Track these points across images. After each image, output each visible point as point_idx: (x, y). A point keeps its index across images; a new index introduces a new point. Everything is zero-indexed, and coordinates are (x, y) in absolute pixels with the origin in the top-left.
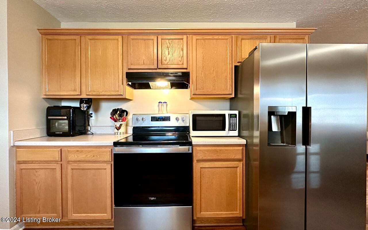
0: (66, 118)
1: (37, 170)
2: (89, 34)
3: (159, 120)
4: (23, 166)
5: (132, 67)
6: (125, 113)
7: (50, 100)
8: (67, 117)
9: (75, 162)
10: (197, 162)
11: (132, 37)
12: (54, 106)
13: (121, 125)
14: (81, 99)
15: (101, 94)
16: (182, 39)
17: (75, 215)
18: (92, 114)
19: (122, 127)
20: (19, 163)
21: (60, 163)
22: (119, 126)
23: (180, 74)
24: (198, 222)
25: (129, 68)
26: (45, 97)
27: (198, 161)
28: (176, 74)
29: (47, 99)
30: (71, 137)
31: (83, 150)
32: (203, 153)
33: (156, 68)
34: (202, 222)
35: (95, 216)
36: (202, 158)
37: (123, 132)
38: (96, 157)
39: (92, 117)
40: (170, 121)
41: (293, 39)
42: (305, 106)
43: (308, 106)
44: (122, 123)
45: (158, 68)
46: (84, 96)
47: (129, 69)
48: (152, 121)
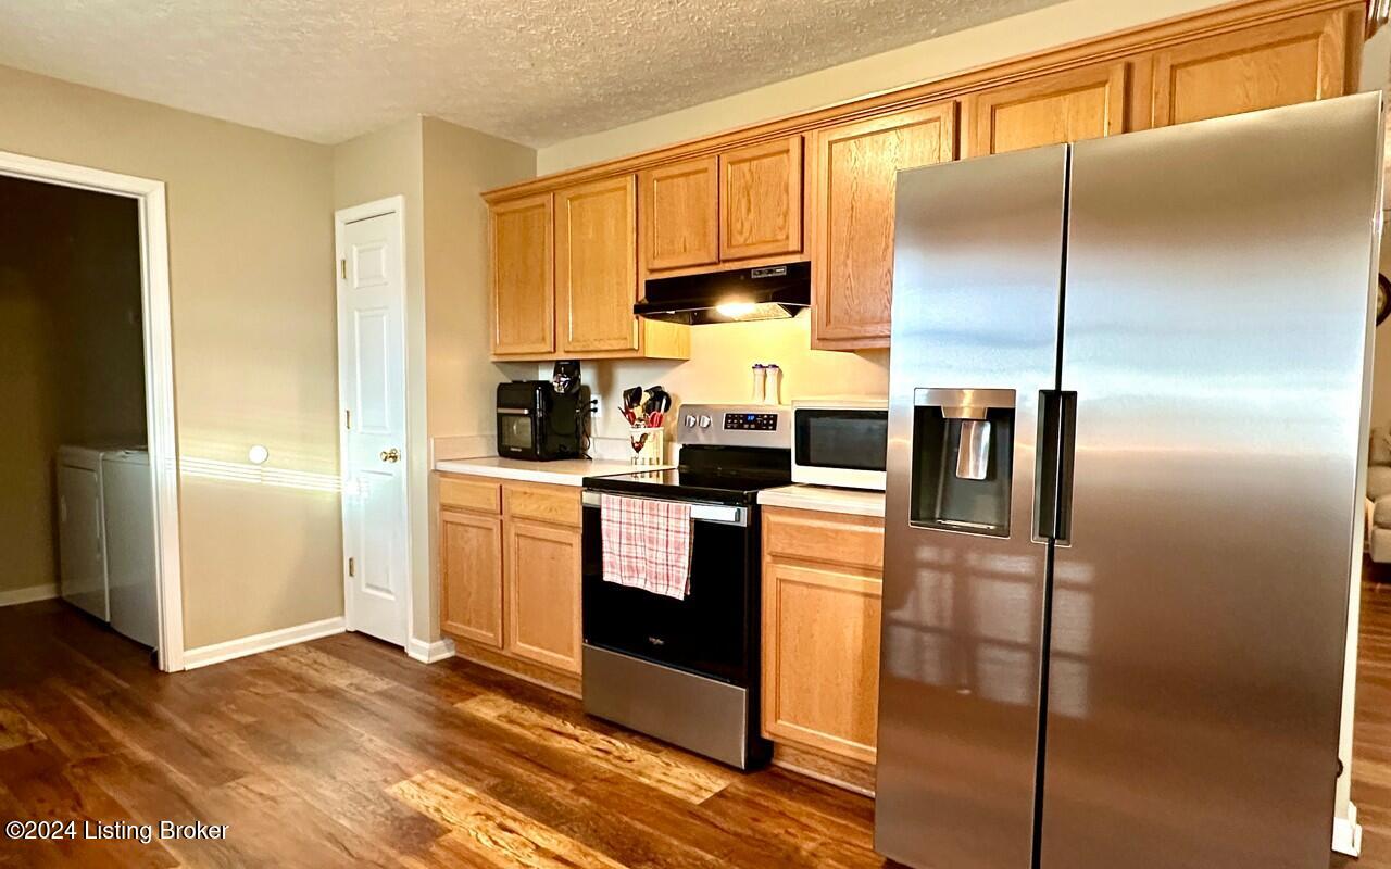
0: (526, 411)
1: (467, 528)
2: (568, 186)
3: (746, 426)
4: (449, 516)
5: (658, 264)
6: (664, 401)
7: (508, 367)
8: (530, 412)
9: (525, 519)
10: (775, 562)
11: (657, 173)
12: (514, 382)
13: (644, 436)
14: (558, 361)
15: (591, 348)
16: (787, 151)
17: (522, 645)
18: (595, 402)
19: (647, 444)
20: (445, 507)
21: (499, 516)
22: (638, 440)
23: (782, 272)
24: (785, 758)
25: (650, 267)
26: (495, 359)
27: (778, 558)
28: (771, 271)
29: (504, 364)
30: (538, 463)
31: (535, 491)
32: (786, 533)
33: (715, 259)
34: (797, 760)
35: (552, 658)
36: (783, 549)
37: (650, 460)
38: (554, 512)
39: (595, 410)
40: (774, 429)
41: (1254, 49)
42: (1054, 388)
43: (1063, 389)
44: (647, 430)
45: (720, 261)
46: (561, 356)
47: (652, 271)
48: (726, 427)
